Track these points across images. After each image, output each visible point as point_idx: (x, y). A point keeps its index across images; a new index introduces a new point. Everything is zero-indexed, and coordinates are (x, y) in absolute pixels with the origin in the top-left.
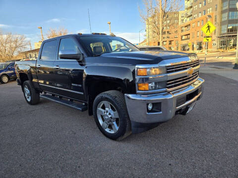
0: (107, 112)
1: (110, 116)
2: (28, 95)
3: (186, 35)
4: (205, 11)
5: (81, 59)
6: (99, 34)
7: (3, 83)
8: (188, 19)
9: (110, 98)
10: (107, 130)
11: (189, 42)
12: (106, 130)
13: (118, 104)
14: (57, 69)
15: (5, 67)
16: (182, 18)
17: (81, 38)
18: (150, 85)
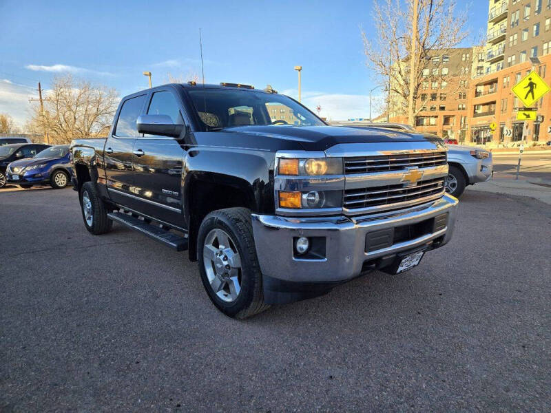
0: (221, 253)
1: (225, 263)
2: (88, 213)
3: (487, 104)
4: (536, 49)
5: (183, 136)
6: (236, 85)
7: (56, 187)
8: (494, 66)
9: (226, 222)
10: (221, 294)
11: (493, 122)
12: (218, 294)
13: (240, 235)
14: (139, 155)
15: (64, 152)
16: (480, 64)
17: (190, 92)
18: (305, 196)
